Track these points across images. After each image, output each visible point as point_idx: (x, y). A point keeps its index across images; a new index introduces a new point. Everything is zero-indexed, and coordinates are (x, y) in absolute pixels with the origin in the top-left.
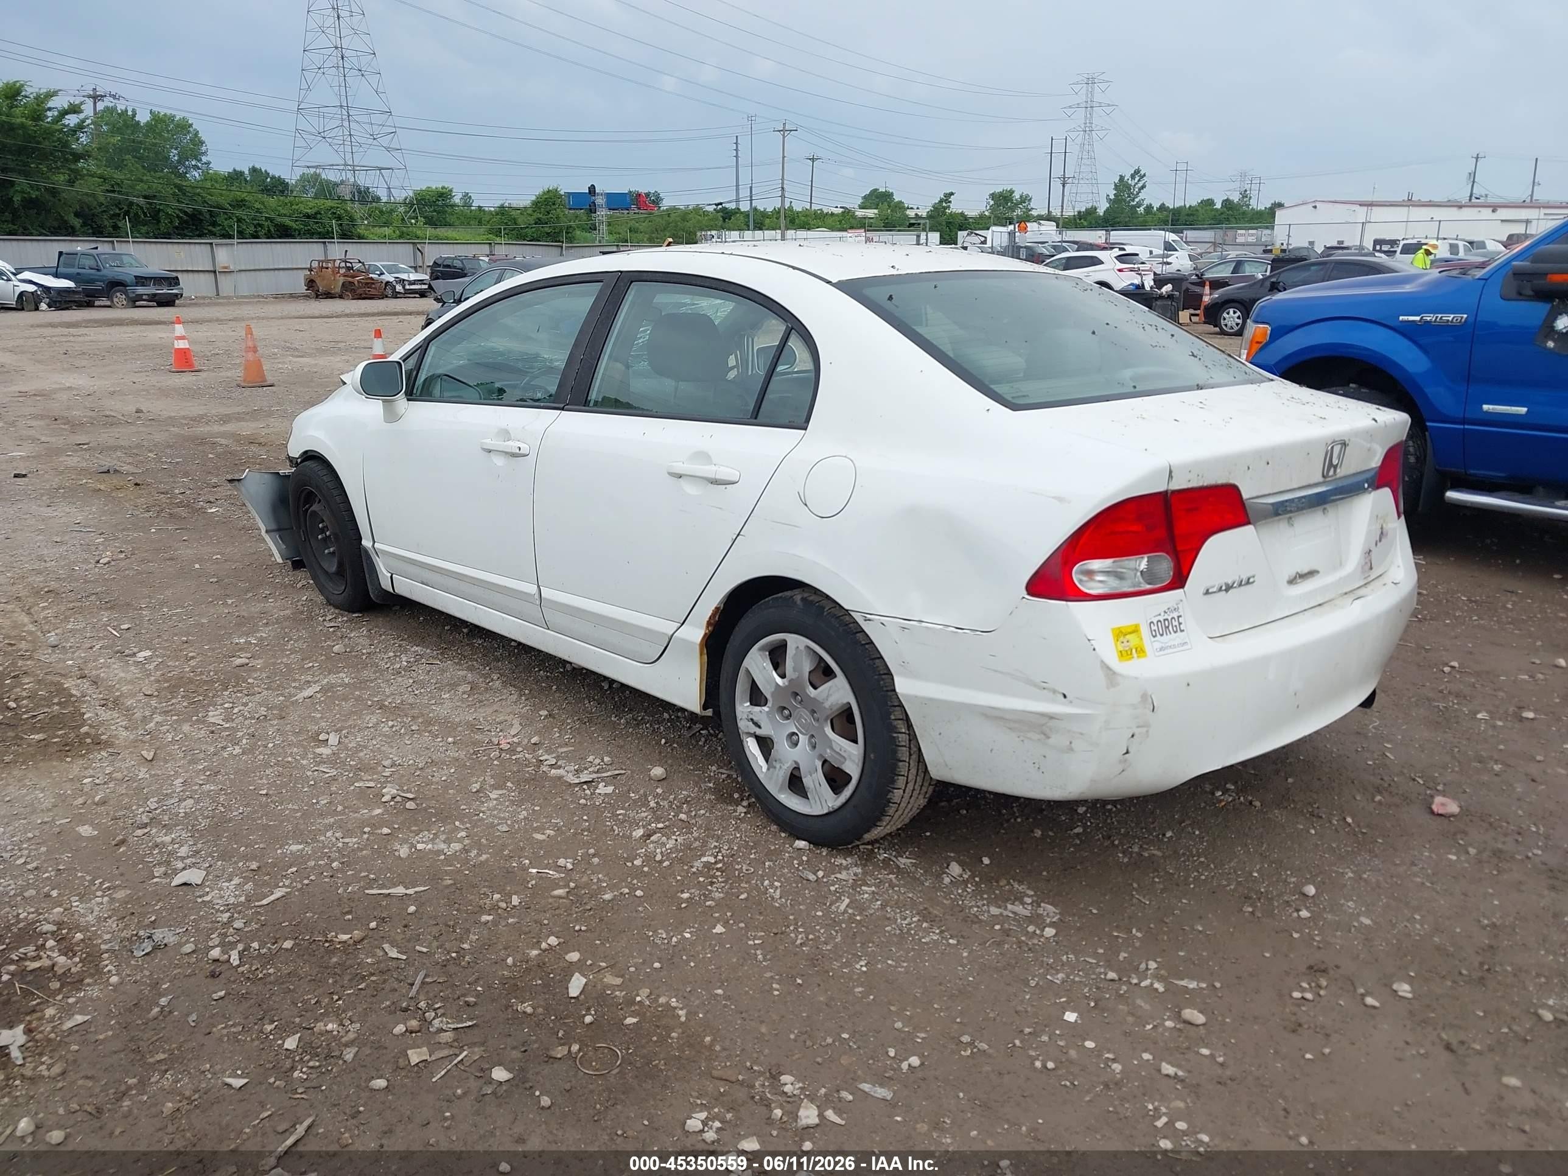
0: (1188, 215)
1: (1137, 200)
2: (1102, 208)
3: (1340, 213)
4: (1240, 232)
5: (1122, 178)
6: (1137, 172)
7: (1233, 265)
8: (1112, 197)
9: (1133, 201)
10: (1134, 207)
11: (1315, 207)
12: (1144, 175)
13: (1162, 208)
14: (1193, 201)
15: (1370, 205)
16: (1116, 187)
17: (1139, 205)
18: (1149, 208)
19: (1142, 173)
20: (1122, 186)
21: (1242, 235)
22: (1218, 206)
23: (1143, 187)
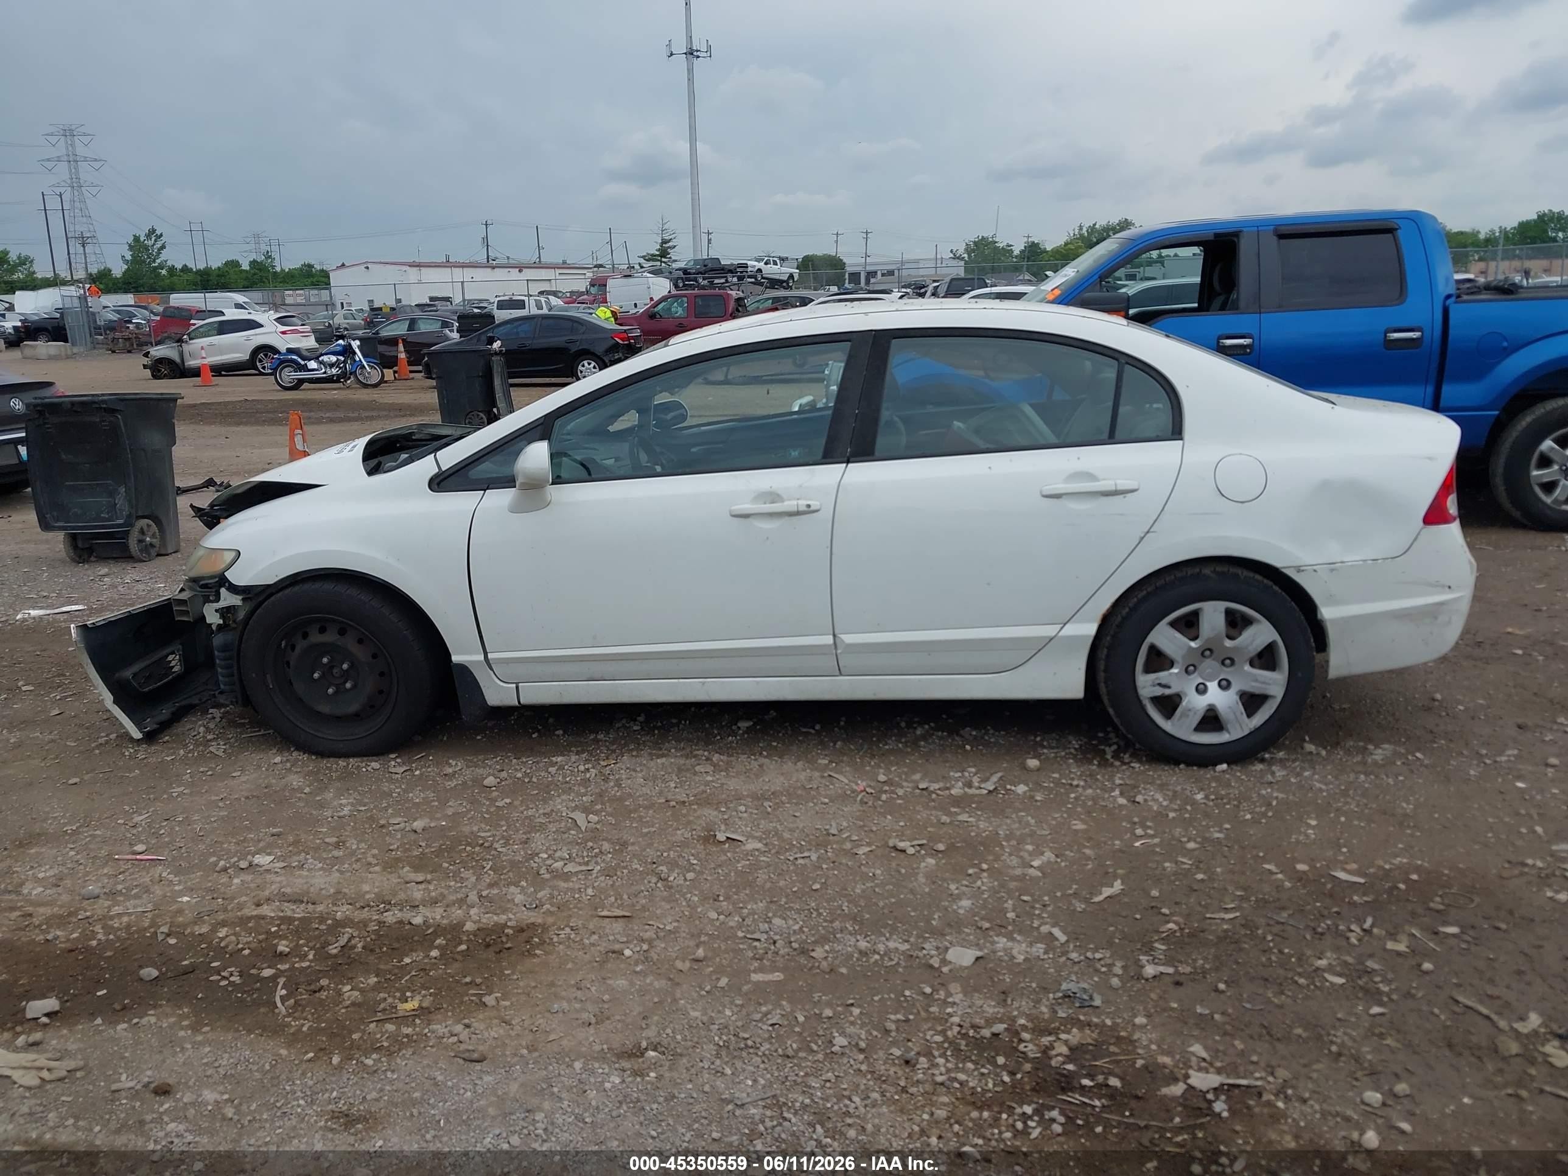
0: (218, 276)
1: (158, 261)
2: (118, 270)
3: (392, 274)
4: (287, 292)
5: (136, 239)
6: (152, 231)
7: (408, 322)
8: (129, 258)
9: (154, 261)
10: (156, 268)
11: (367, 268)
12: (161, 235)
13: (185, 269)
14: (216, 263)
15: (419, 265)
16: (131, 247)
17: (161, 267)
18: (172, 270)
19: (158, 232)
20: (137, 245)
21: (289, 295)
22: (246, 266)
23: (163, 247)
